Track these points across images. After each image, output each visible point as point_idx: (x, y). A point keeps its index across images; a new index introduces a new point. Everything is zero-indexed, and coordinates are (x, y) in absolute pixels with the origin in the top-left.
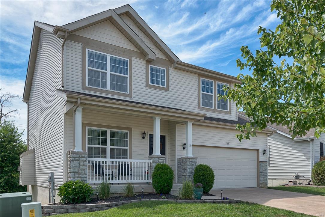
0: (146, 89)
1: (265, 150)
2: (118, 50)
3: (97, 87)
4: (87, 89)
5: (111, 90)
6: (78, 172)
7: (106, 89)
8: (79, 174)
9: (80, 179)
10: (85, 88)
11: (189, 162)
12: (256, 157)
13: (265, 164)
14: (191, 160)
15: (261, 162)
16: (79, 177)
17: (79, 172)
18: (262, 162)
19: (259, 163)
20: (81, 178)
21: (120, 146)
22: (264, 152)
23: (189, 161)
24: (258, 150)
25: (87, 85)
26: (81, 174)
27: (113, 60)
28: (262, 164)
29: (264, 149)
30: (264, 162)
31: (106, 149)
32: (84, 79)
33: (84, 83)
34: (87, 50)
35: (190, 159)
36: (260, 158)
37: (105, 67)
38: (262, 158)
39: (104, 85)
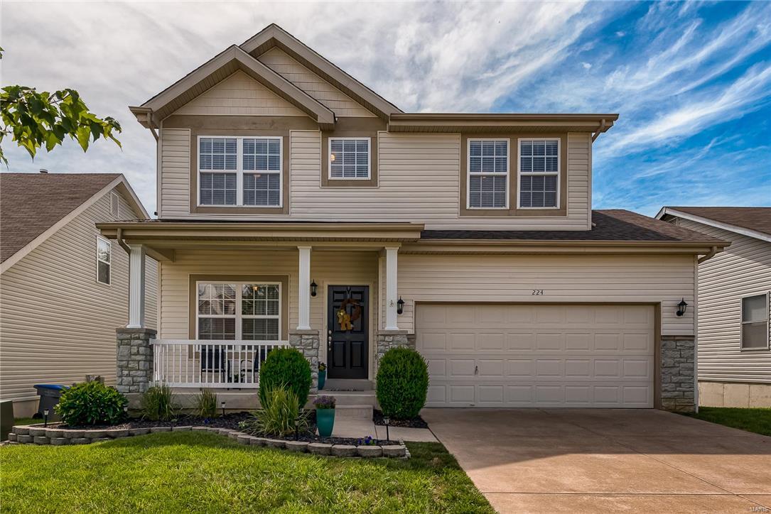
0: (324, 190)
1: (683, 304)
2: (260, 124)
3: (219, 204)
4: (198, 210)
5: (246, 206)
6: (127, 367)
7: (234, 206)
8: (130, 371)
9: (130, 379)
10: (194, 209)
11: (382, 343)
12: (650, 324)
13: (683, 342)
14: (387, 339)
15: (666, 338)
16: (128, 375)
17: (129, 366)
18: (672, 338)
19: (661, 341)
20: (133, 377)
21: (264, 314)
22: (681, 309)
23: (384, 341)
24: (657, 305)
25: (198, 204)
26: (132, 369)
27: (248, 147)
28: (672, 344)
29: (679, 299)
30: (677, 338)
31: (233, 320)
32: (193, 195)
33: (193, 201)
34: (199, 137)
35: (385, 335)
36: (663, 326)
37: (232, 162)
38: (670, 326)
39: (232, 197)
